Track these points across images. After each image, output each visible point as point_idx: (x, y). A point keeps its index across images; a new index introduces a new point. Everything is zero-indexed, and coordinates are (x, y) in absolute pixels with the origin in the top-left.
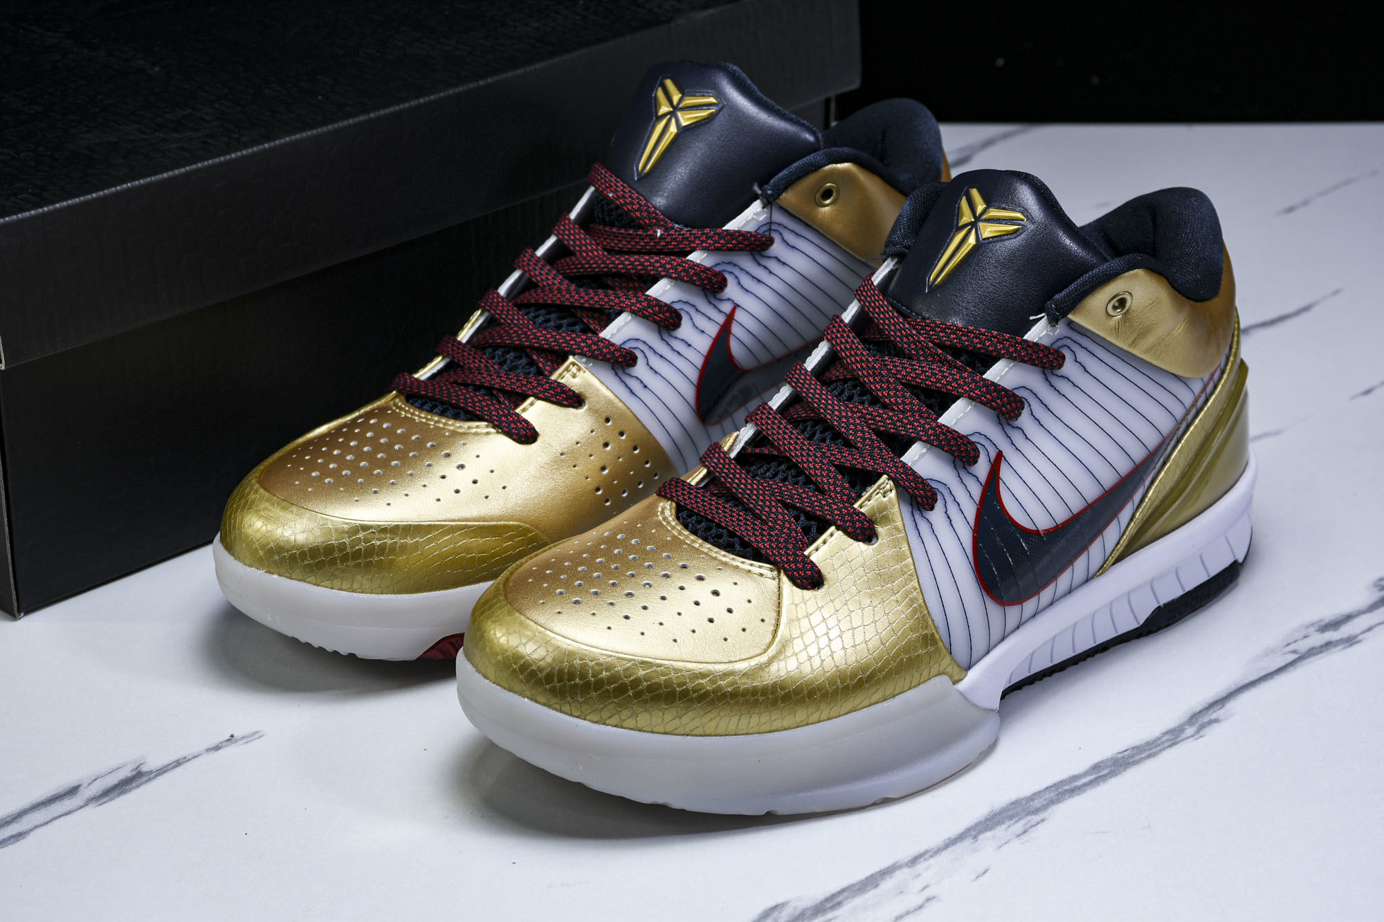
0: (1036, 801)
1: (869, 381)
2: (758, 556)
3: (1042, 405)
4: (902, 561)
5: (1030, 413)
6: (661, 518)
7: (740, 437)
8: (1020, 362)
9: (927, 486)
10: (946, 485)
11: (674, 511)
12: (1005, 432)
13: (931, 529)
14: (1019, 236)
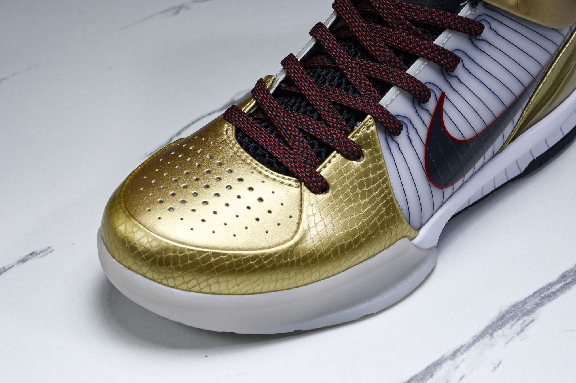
0: (528, 305)
1: (363, 39)
2: (287, 172)
3: (470, 59)
4: (379, 171)
5: (463, 66)
6: (225, 137)
7: (277, 79)
8: (456, 31)
9: (396, 121)
10: (408, 118)
11: (234, 131)
12: (446, 80)
13: (398, 148)
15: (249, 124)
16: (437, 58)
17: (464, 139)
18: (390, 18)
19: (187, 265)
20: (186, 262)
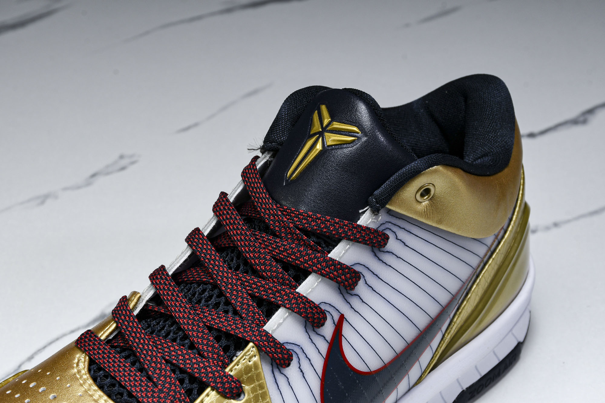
3: (373, 275)
5: (365, 282)
6: (75, 370)
7: (142, 297)
8: (355, 242)
9: (285, 350)
10: (299, 346)
11: (87, 363)
12: (345, 299)
13: (288, 383)
14: (356, 145)
15: (105, 354)
16: (333, 274)
17: (370, 371)
18: (277, 226)
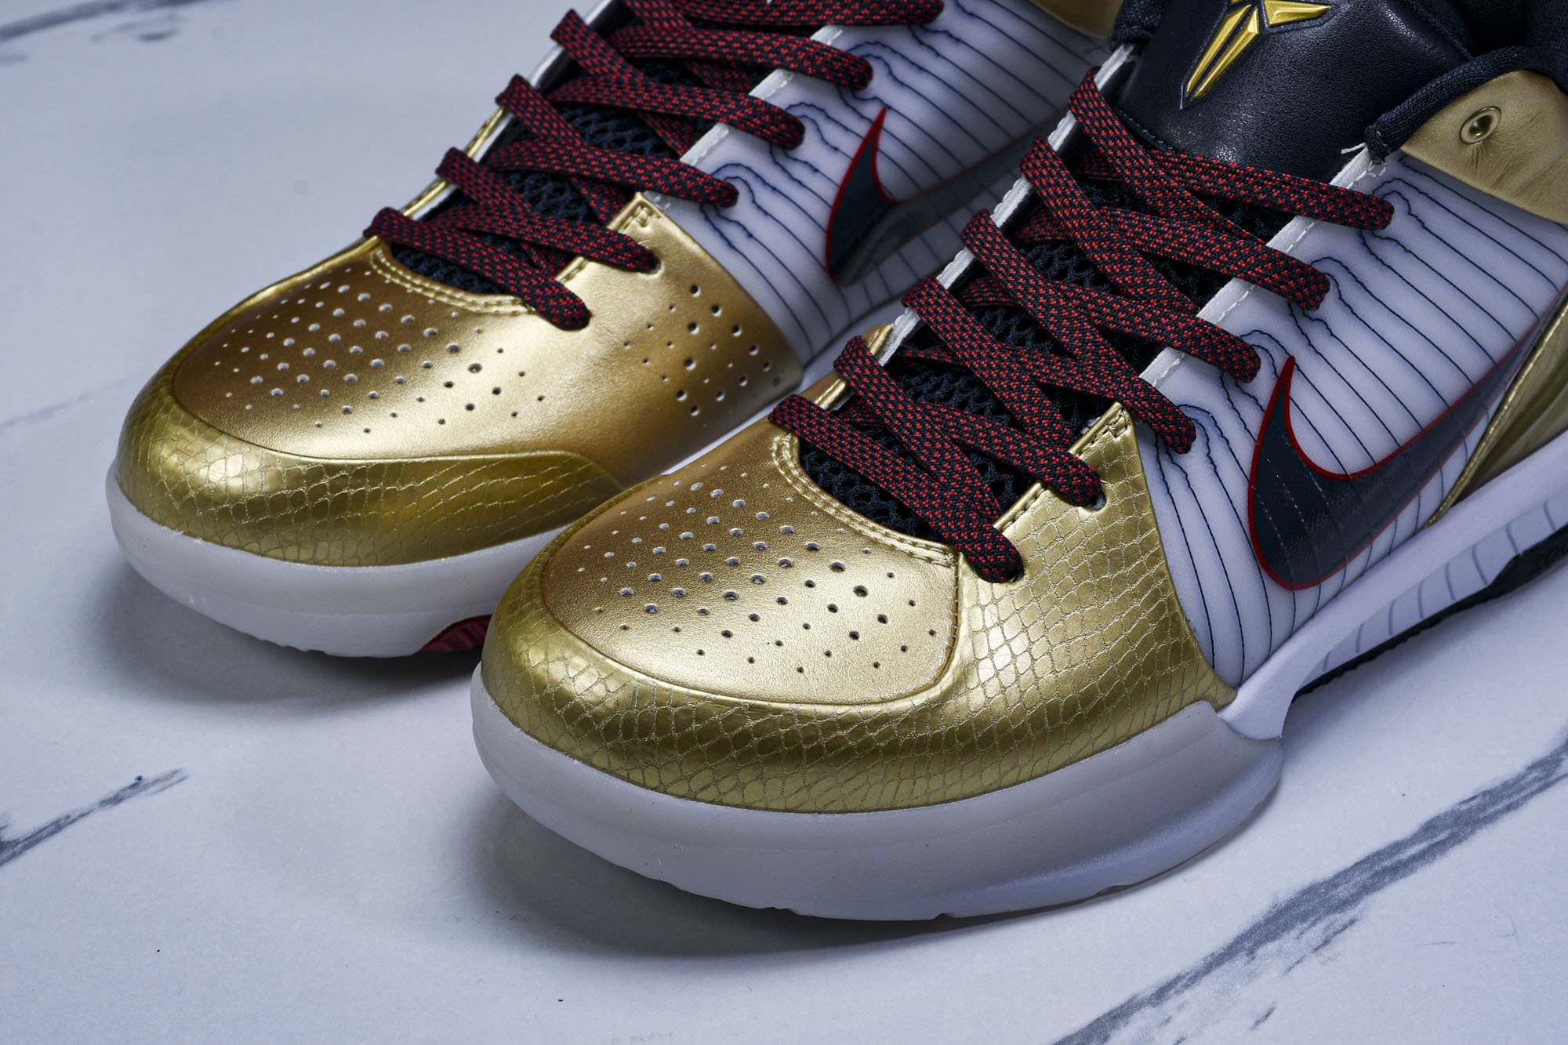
0: (1340, 889)
1: (1092, 248)
2: (923, 530)
3: (1355, 283)
4: (1142, 534)
5: (1338, 296)
6: (776, 463)
7: (895, 332)
8: (1325, 220)
9: (1181, 418)
10: (1209, 413)
11: (795, 450)
12: (1299, 327)
13: (1185, 482)
14: (1328, 21)
15: (833, 431)
17: (1344, 473)
19: (691, 733)
20: (688, 727)
